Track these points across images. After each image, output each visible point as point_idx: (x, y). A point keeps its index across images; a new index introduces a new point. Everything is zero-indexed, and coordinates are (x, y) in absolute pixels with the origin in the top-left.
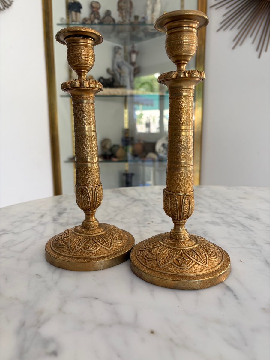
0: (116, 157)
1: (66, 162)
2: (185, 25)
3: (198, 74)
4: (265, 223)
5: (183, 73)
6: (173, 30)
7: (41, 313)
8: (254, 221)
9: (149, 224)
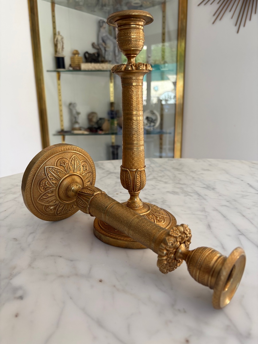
0: (102, 130)
1: (54, 135)
2: (132, 23)
3: (143, 67)
4: (219, 193)
5: (130, 66)
6: (122, 27)
7: (14, 268)
8: (210, 190)
9: (117, 194)
